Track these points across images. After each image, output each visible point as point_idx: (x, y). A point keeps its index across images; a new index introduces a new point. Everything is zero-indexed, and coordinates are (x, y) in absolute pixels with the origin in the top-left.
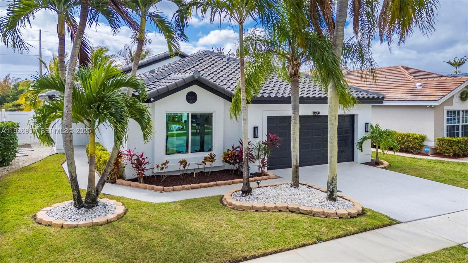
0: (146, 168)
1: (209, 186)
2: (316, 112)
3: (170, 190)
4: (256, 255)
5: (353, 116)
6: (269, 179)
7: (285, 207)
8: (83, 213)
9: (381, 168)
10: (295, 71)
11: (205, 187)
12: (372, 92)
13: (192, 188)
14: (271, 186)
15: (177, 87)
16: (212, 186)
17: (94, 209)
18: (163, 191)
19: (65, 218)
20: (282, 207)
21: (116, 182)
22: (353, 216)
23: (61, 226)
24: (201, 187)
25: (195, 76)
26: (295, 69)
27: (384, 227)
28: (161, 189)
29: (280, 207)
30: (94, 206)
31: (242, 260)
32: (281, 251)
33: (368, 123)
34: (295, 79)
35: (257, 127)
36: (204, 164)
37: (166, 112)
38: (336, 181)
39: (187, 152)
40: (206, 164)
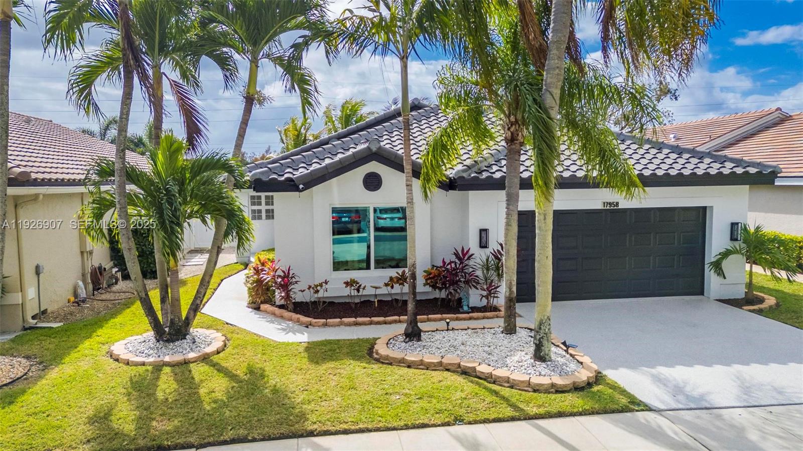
0: (293, 290)
1: (385, 323)
2: (610, 204)
3: (320, 324)
4: (330, 430)
5: (705, 208)
6: (497, 317)
7: (455, 364)
8: (160, 347)
9: (750, 311)
10: (512, 133)
11: (378, 323)
12: (749, 162)
13: (356, 324)
14: (473, 329)
15: (341, 166)
16: (390, 323)
17: (176, 344)
18: (310, 325)
19: (138, 352)
20: (450, 364)
21: (259, 308)
22: (560, 390)
23: (126, 362)
24: (371, 323)
25: (371, 148)
26: (512, 129)
27: (605, 413)
28: (307, 321)
29: (446, 364)
30: (178, 340)
31: (305, 435)
32: (378, 430)
33: (737, 224)
34: (514, 147)
35: (486, 230)
36: (389, 288)
37: (330, 204)
38: (548, 327)
39: (368, 268)
40: (392, 287)
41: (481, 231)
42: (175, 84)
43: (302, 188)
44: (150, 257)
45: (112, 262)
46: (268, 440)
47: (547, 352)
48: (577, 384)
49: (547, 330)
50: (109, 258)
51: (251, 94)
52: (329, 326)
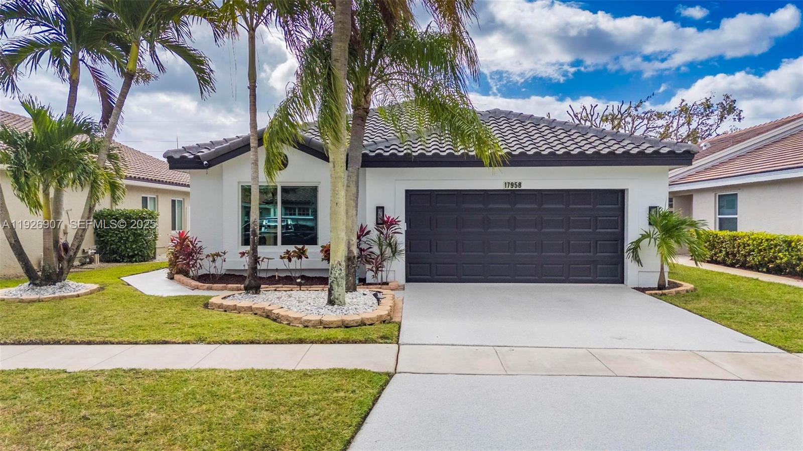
2: (512, 184)
3: (205, 288)
5: (622, 191)
9: (651, 294)
21: (174, 278)
28: (195, 285)
30: (46, 285)
33: (653, 207)
35: (383, 208)
36: (286, 260)
37: (239, 182)
38: (338, 272)
39: (275, 244)
40: (290, 260)
41: (378, 208)
42: (92, 70)
43: (206, 164)
44: (127, 242)
45: (96, 246)
46: (17, 344)
47: (336, 296)
48: (346, 322)
49: (337, 275)
50: (93, 242)
51: (129, 70)
52: (213, 290)
